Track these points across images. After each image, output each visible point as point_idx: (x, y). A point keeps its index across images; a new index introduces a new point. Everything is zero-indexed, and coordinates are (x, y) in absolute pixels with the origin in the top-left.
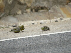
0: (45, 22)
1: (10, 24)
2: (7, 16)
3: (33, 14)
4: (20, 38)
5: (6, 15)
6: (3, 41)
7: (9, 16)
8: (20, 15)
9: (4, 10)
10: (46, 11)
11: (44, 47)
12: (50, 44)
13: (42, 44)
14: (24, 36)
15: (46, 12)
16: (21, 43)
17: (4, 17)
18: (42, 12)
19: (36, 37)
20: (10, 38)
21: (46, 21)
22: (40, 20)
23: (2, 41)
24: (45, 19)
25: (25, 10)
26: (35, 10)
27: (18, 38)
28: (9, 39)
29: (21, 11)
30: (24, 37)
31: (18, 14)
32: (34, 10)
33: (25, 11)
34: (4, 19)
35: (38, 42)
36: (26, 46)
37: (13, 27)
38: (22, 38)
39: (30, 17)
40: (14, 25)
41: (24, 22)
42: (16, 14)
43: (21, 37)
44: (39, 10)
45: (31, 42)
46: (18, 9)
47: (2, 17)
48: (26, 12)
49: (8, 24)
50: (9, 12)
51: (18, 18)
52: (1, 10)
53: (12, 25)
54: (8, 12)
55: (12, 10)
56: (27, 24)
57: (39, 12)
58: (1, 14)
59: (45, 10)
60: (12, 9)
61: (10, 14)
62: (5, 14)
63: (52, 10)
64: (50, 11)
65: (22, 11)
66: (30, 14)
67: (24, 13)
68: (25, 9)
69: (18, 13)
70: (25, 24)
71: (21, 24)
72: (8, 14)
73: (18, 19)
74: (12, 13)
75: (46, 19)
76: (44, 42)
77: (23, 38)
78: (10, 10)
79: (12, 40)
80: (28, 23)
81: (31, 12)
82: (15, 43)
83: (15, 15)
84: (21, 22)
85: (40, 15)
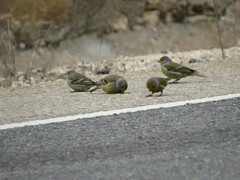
0: (204, 58)
1: (88, 65)
2: (80, 35)
3: (166, 30)
4: (118, 112)
5: (75, 34)
6: (61, 123)
7: (84, 37)
8: (124, 32)
9: (70, 15)
10: (210, 18)
11: (198, 143)
12: (221, 131)
13: (194, 134)
14: (134, 106)
15: (212, 21)
16: (122, 130)
17: (69, 41)
18: (198, 23)
19: (173, 109)
20: (84, 113)
21: (209, 52)
22: (189, 50)
23: (57, 123)
24: (205, 48)
25: (141, 16)
26: (174, 16)
27: (111, 113)
28: (81, 116)
29: (126, 20)
30: (133, 110)
31: (116, 31)
32: (169, 18)
33: (140, 20)
34: (67, 48)
35: (179, 125)
36: (140, 138)
37: (99, 73)
38: (125, 111)
39: (156, 39)
40: (102, 68)
41: (136, 58)
42: (108, 30)
43: (122, 107)
44: (188, 15)
45: (154, 127)
46: (117, 14)
47: (60, 40)
48: (144, 24)
49: (80, 64)
50: (87, 25)
51: (117, 44)
52: (58, 17)
53: (94, 69)
54: (82, 23)
55: (95, 17)
56: (147, 64)
57: (188, 22)
58: (59, 29)
59: (208, 15)
60: (94, 14)
61: (87, 31)
62: (72, 30)
63: (231, 16)
64: (223, 18)
65: (129, 21)
66: (155, 30)
67: (138, 28)
68: (138, 12)
69: (116, 26)
70: (140, 63)
71: (124, 65)
72: (81, 31)
73: (115, 47)
74: (94, 27)
75: (211, 48)
76: (199, 124)
77: (129, 113)
78: (89, 17)
79: (92, 119)
80: (148, 61)
81: (161, 24)
82: (103, 130)
83: (104, 33)
84: (126, 58)
85: (191, 35)
